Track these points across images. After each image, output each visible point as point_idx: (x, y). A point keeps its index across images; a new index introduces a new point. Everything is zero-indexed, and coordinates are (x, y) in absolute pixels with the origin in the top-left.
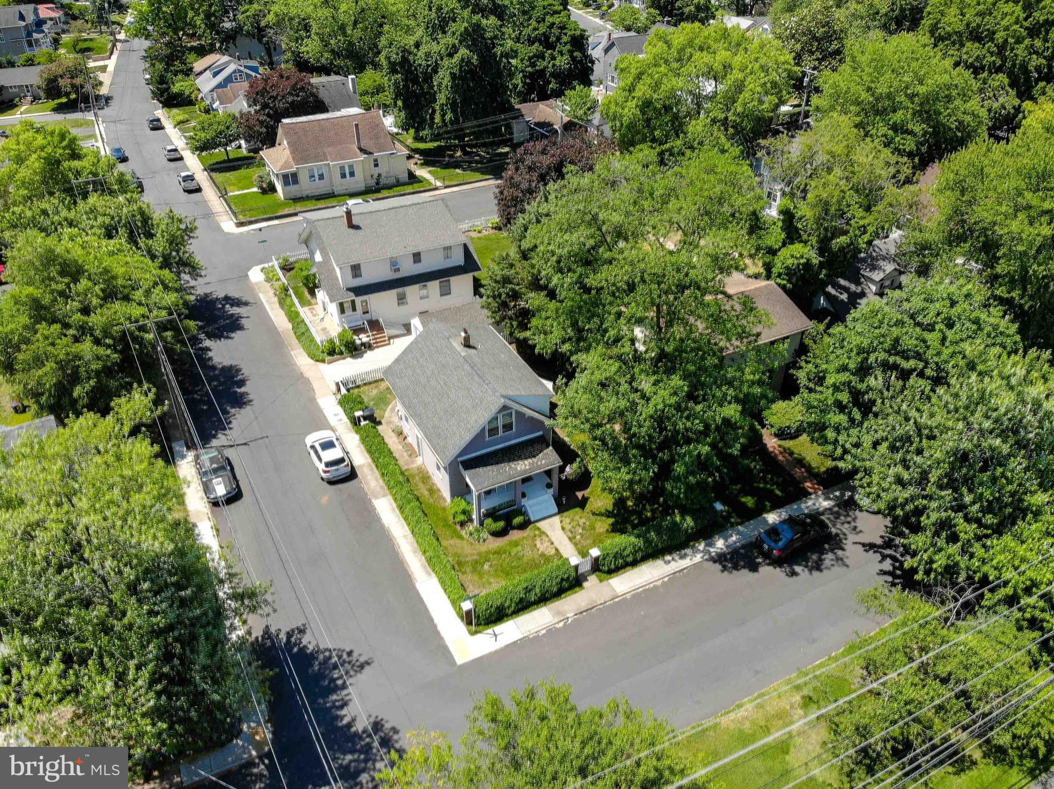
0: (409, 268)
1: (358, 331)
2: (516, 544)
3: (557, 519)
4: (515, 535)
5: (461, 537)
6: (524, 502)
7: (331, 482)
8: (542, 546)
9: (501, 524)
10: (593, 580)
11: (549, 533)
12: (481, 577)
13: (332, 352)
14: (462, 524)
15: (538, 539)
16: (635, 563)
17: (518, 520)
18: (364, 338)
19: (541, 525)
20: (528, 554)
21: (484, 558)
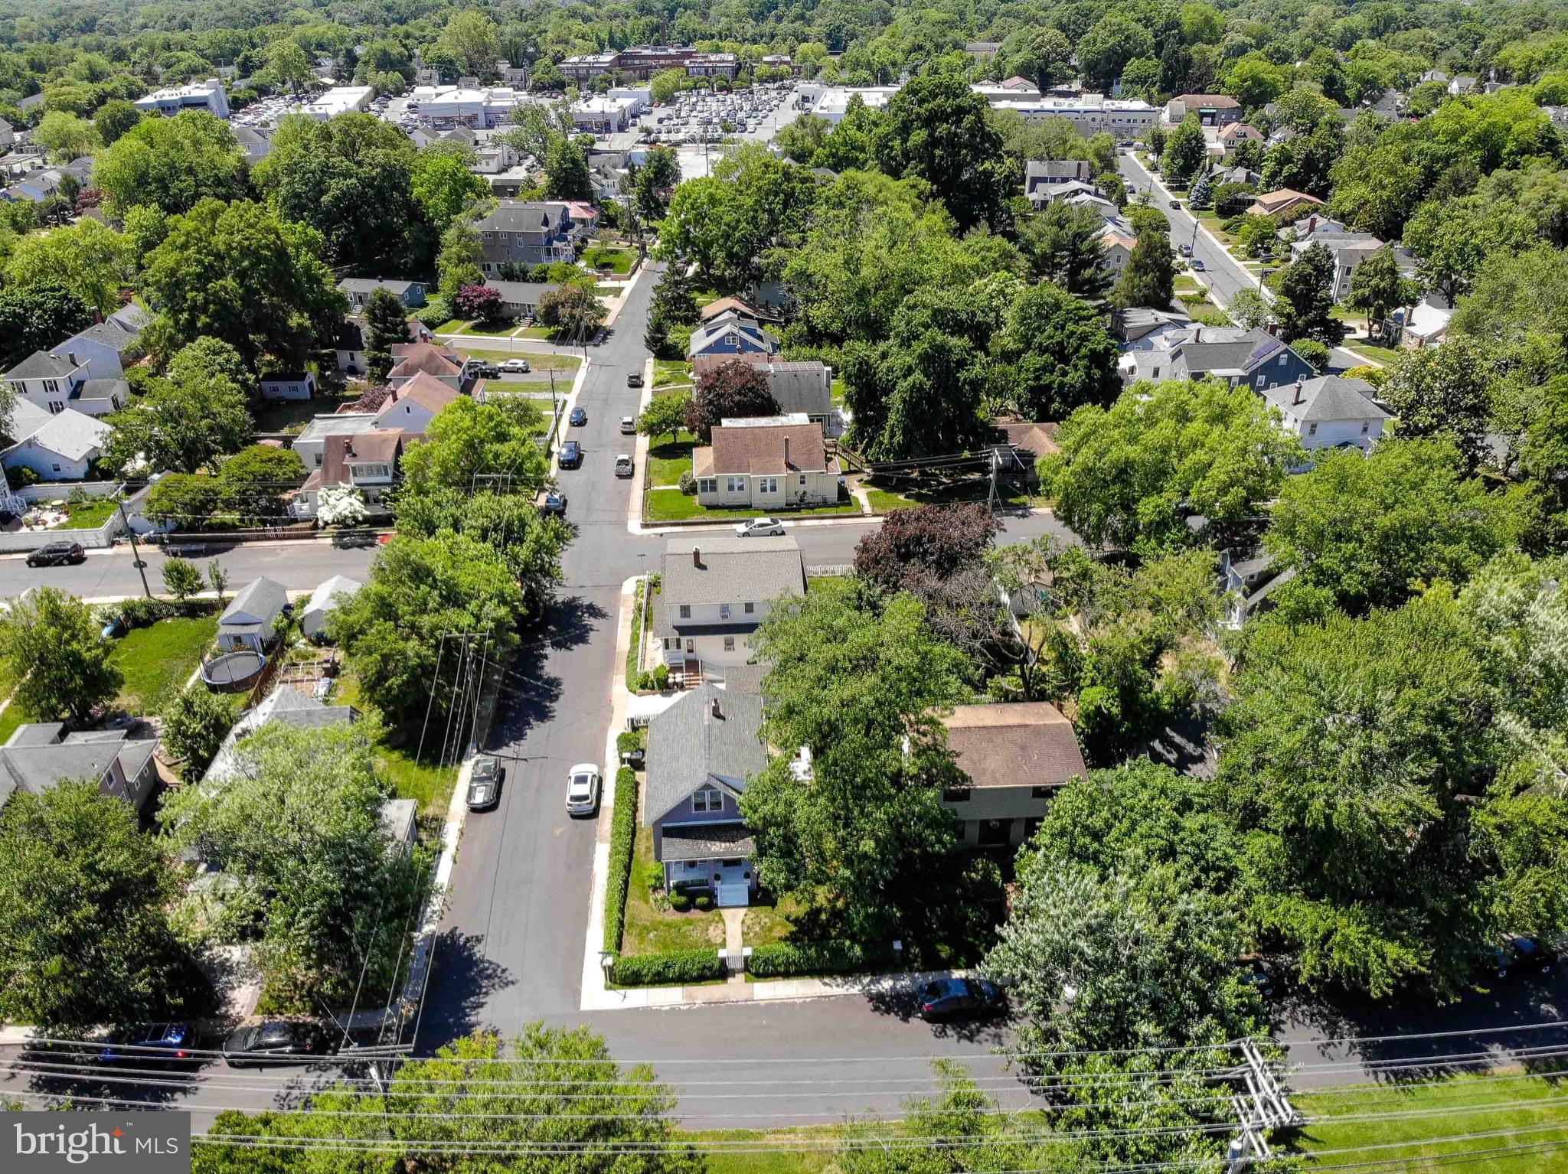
0: (739, 617)
1: (675, 669)
2: (690, 923)
3: (744, 911)
4: (695, 914)
5: (647, 902)
6: (718, 884)
7: (573, 817)
8: (714, 933)
9: (683, 899)
10: (740, 977)
11: (727, 922)
12: (641, 942)
13: (644, 686)
14: (655, 889)
15: (714, 924)
16: (786, 975)
17: (702, 900)
18: (679, 677)
19: (725, 912)
20: (695, 935)
21: (655, 926)
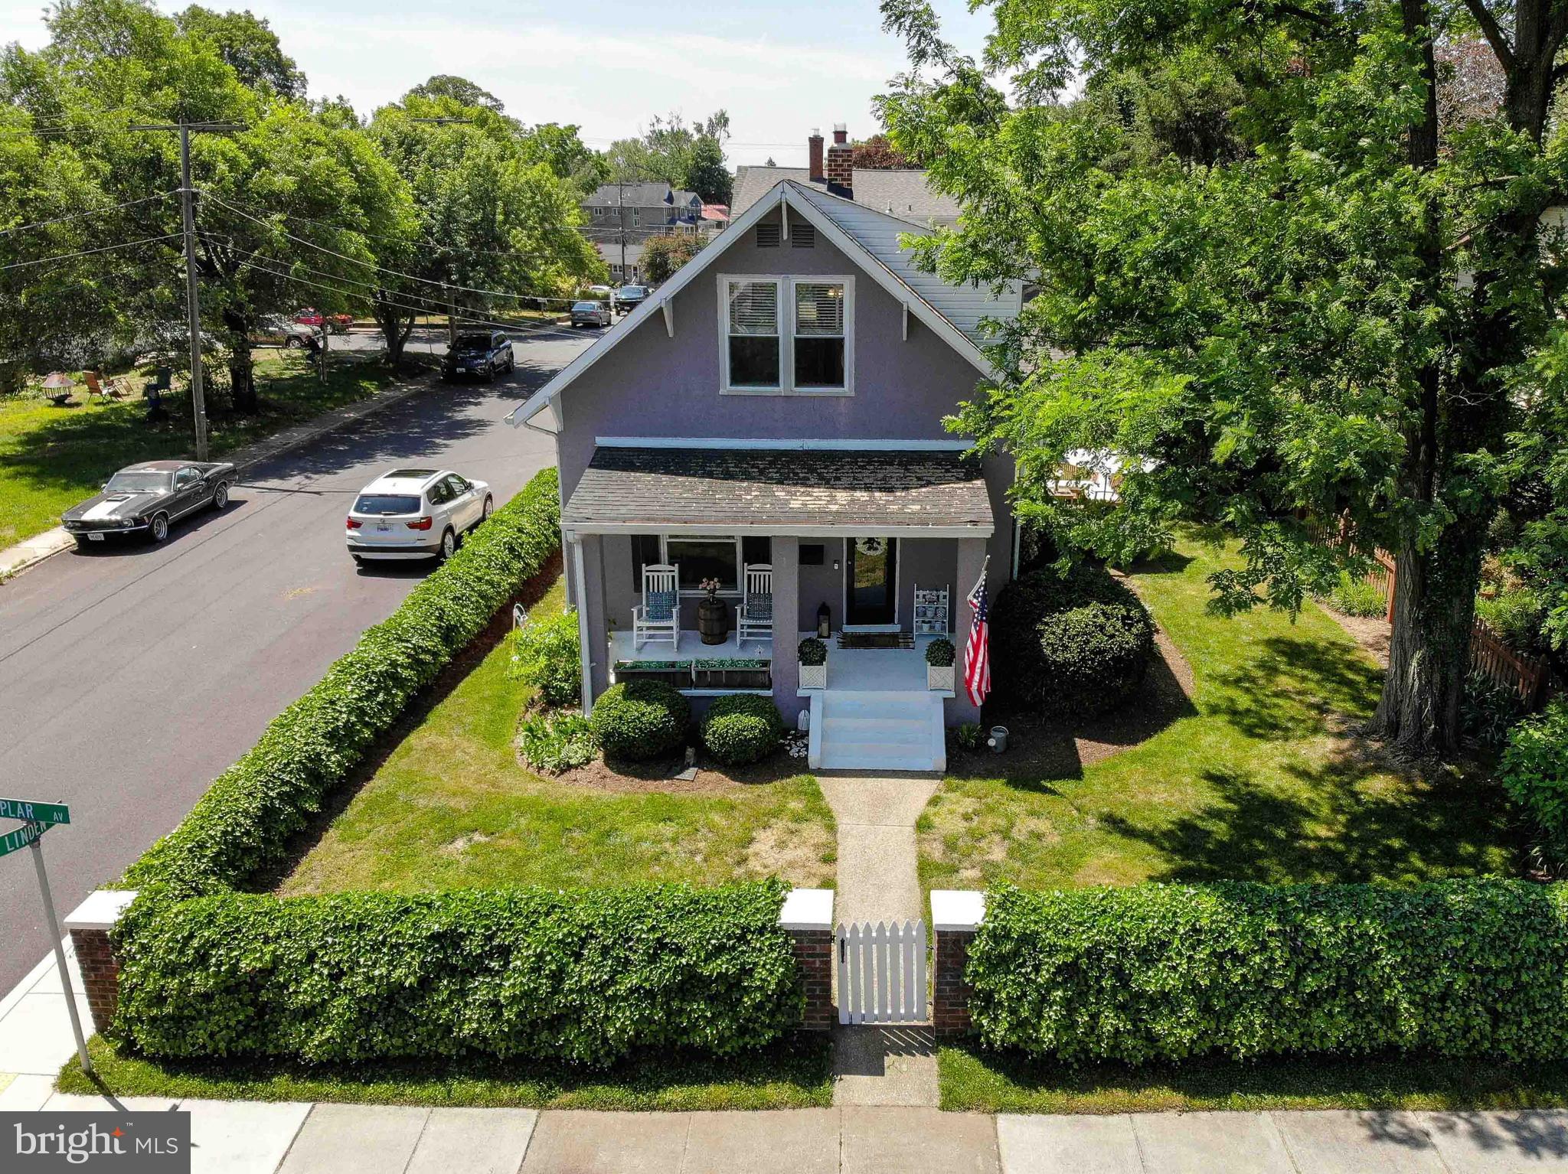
4: (696, 786)
8: (775, 854)
11: (843, 823)
15: (780, 825)
19: (838, 790)
20: (684, 858)
